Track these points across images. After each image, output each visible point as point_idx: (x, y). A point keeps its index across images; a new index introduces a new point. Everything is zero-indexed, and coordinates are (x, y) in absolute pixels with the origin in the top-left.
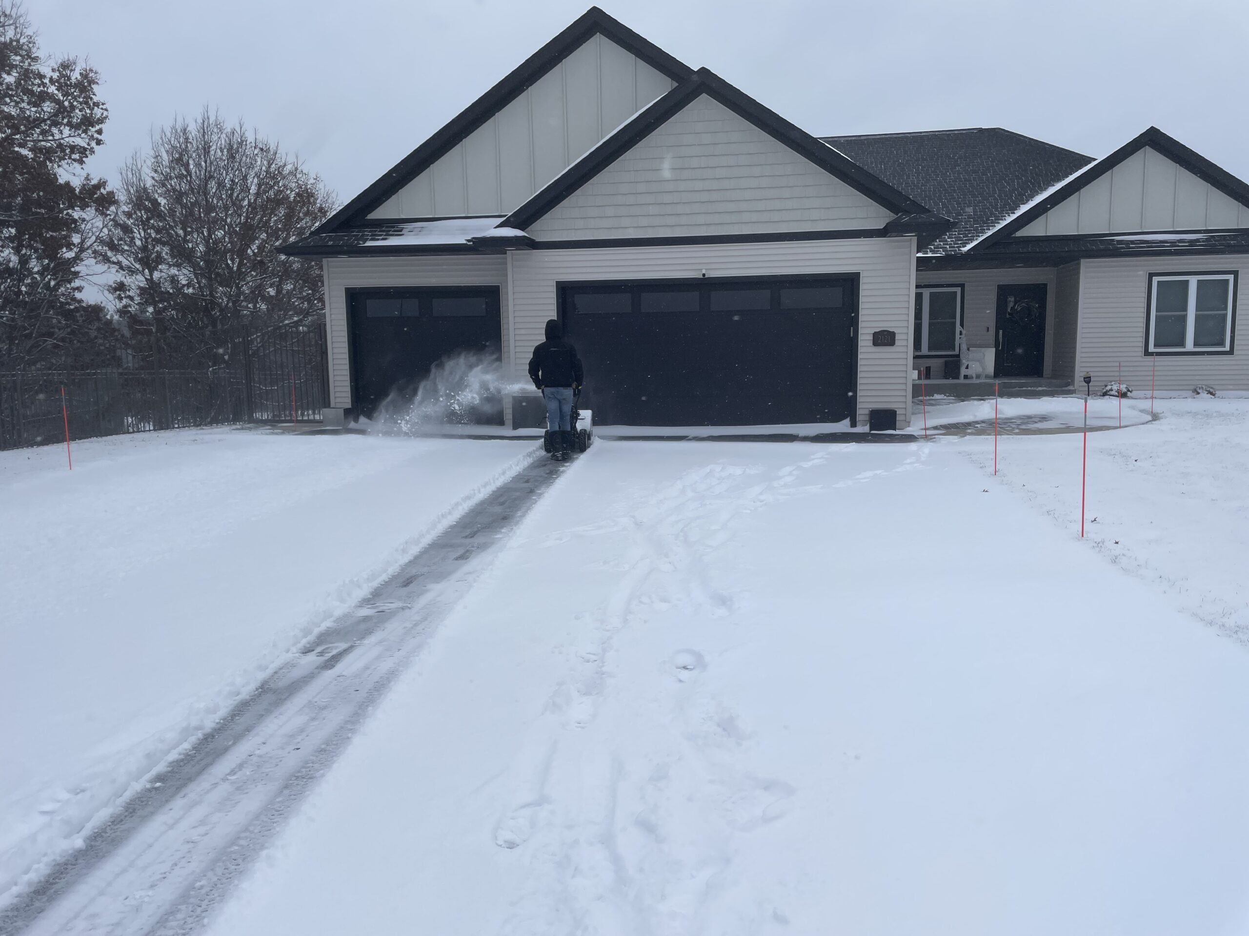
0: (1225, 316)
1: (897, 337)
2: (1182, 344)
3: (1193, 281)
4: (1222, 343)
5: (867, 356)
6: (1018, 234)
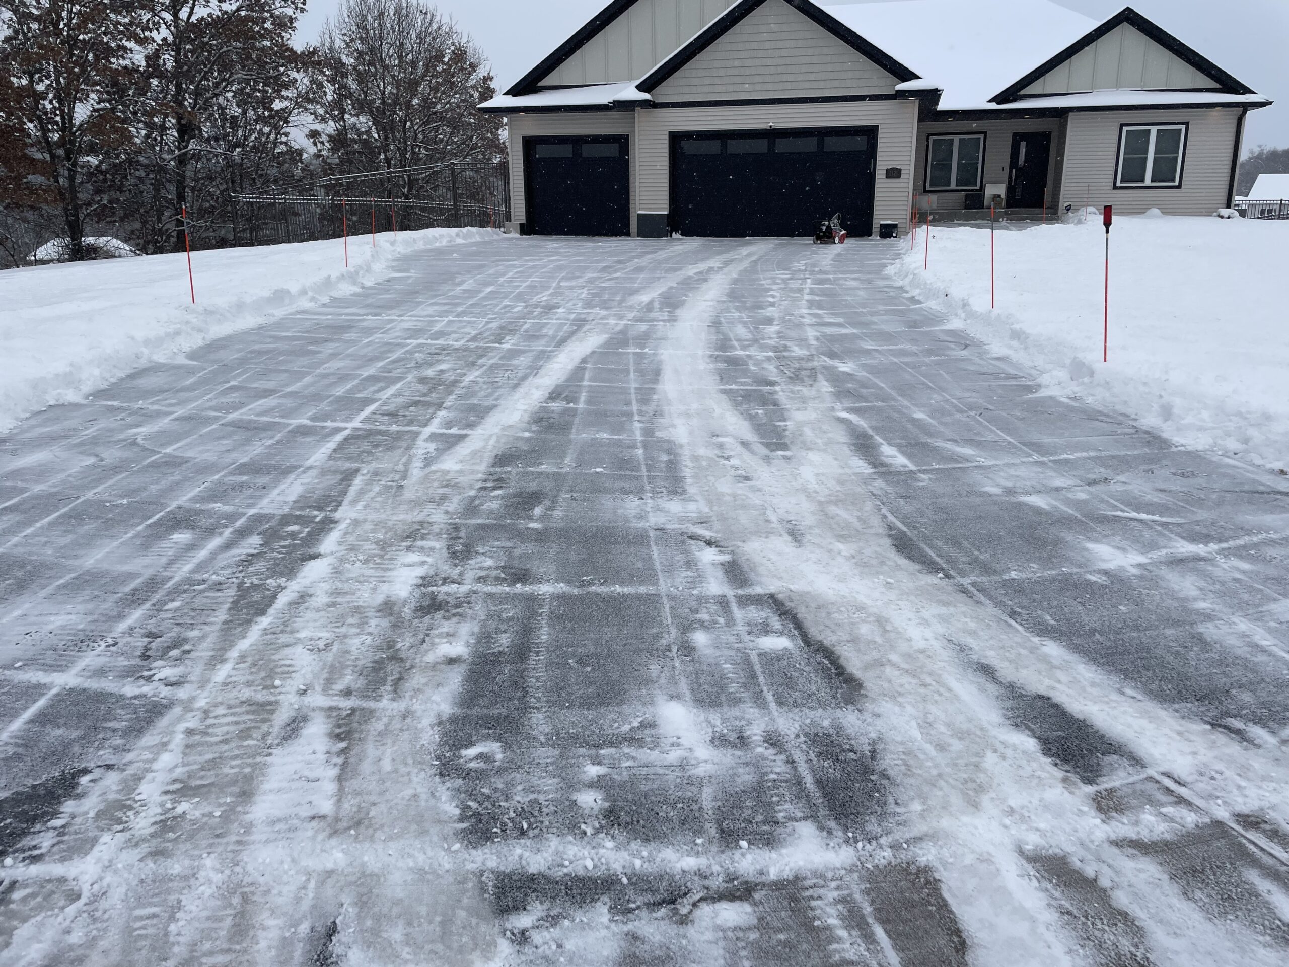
0: (1176, 159)
1: (903, 171)
2: (1142, 180)
3: (1154, 130)
4: (1173, 180)
5: (882, 185)
6: (1022, 92)
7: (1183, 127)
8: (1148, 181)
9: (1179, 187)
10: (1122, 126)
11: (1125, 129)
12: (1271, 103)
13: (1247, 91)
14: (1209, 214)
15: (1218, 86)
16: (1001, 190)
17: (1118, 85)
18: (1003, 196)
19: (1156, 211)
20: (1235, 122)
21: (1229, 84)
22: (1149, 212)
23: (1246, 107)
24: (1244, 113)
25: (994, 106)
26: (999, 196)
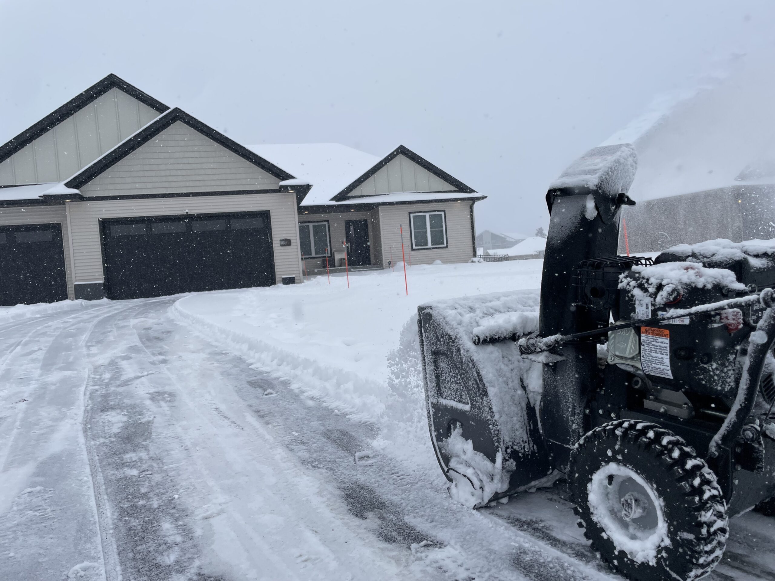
0: (442, 231)
1: (292, 241)
2: (426, 244)
3: (427, 215)
4: (443, 243)
5: (278, 251)
6: (350, 195)
7: (443, 213)
8: (430, 245)
9: (447, 247)
10: (410, 213)
11: (412, 215)
12: (486, 197)
13: (472, 191)
14: (466, 261)
15: (456, 189)
16: (344, 255)
17: (403, 190)
18: (347, 259)
19: (439, 262)
20: (469, 210)
21: (461, 187)
22: (435, 262)
23: (474, 200)
24: (473, 203)
25: (334, 203)
26: (344, 259)
